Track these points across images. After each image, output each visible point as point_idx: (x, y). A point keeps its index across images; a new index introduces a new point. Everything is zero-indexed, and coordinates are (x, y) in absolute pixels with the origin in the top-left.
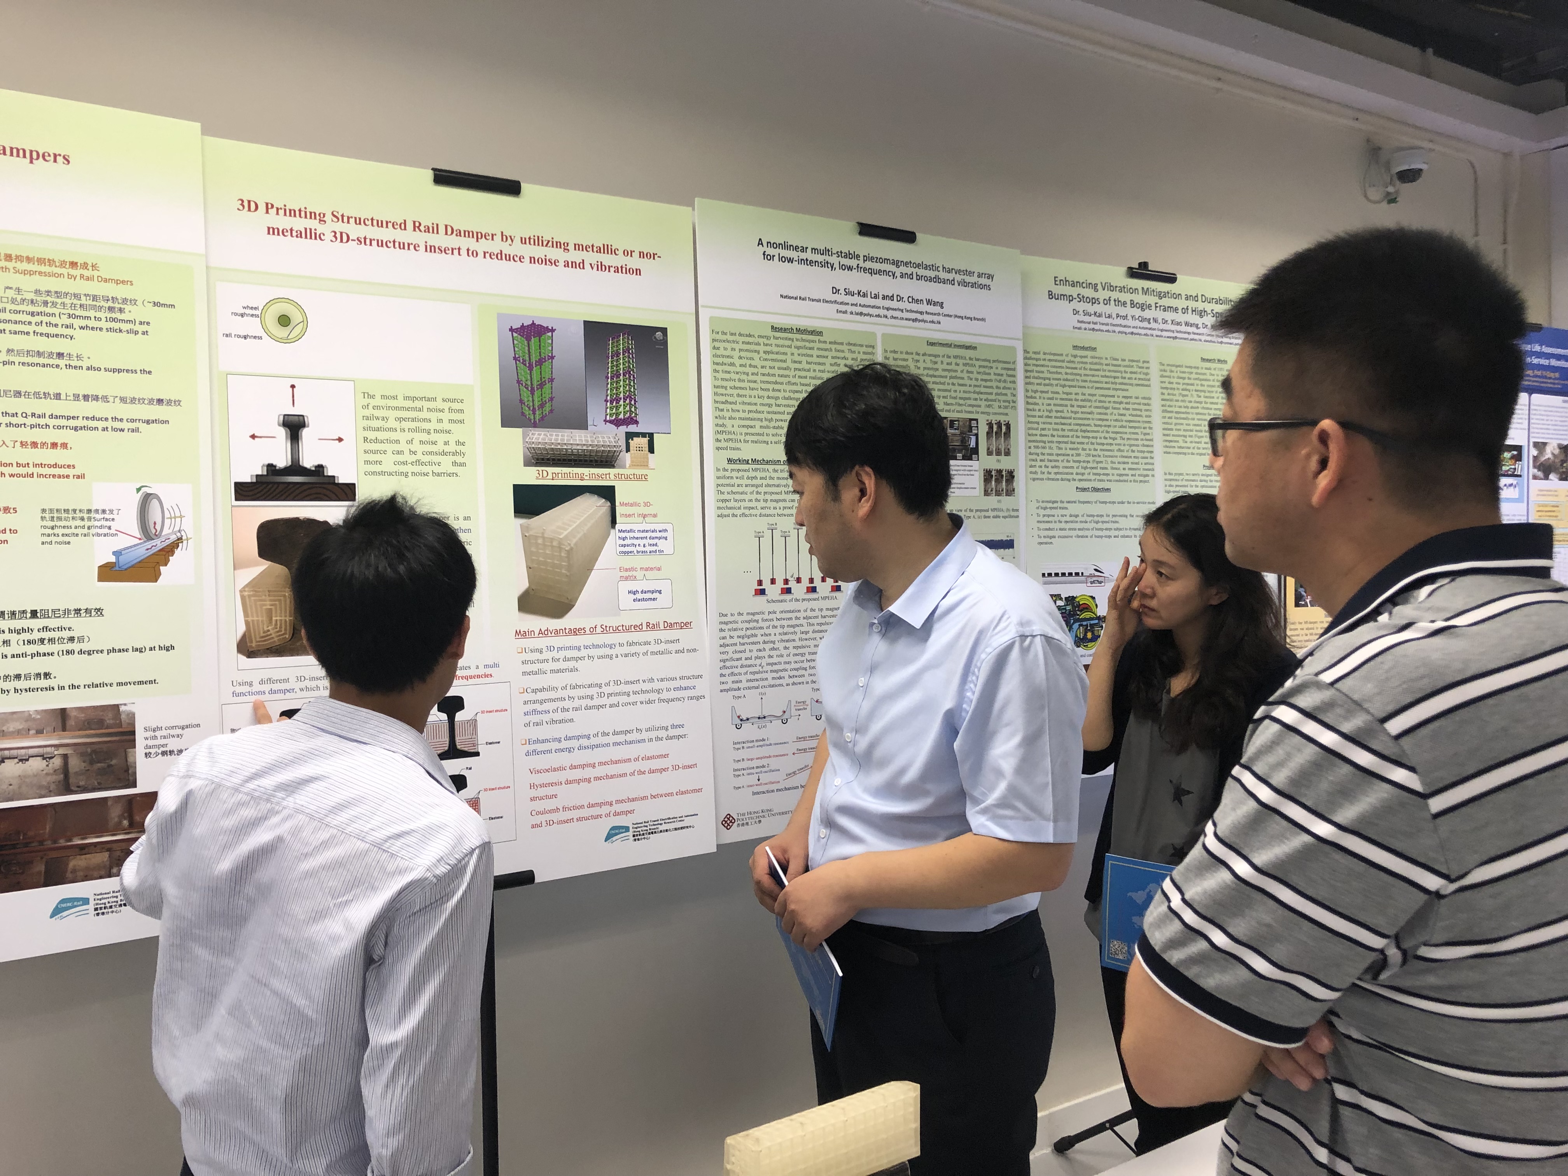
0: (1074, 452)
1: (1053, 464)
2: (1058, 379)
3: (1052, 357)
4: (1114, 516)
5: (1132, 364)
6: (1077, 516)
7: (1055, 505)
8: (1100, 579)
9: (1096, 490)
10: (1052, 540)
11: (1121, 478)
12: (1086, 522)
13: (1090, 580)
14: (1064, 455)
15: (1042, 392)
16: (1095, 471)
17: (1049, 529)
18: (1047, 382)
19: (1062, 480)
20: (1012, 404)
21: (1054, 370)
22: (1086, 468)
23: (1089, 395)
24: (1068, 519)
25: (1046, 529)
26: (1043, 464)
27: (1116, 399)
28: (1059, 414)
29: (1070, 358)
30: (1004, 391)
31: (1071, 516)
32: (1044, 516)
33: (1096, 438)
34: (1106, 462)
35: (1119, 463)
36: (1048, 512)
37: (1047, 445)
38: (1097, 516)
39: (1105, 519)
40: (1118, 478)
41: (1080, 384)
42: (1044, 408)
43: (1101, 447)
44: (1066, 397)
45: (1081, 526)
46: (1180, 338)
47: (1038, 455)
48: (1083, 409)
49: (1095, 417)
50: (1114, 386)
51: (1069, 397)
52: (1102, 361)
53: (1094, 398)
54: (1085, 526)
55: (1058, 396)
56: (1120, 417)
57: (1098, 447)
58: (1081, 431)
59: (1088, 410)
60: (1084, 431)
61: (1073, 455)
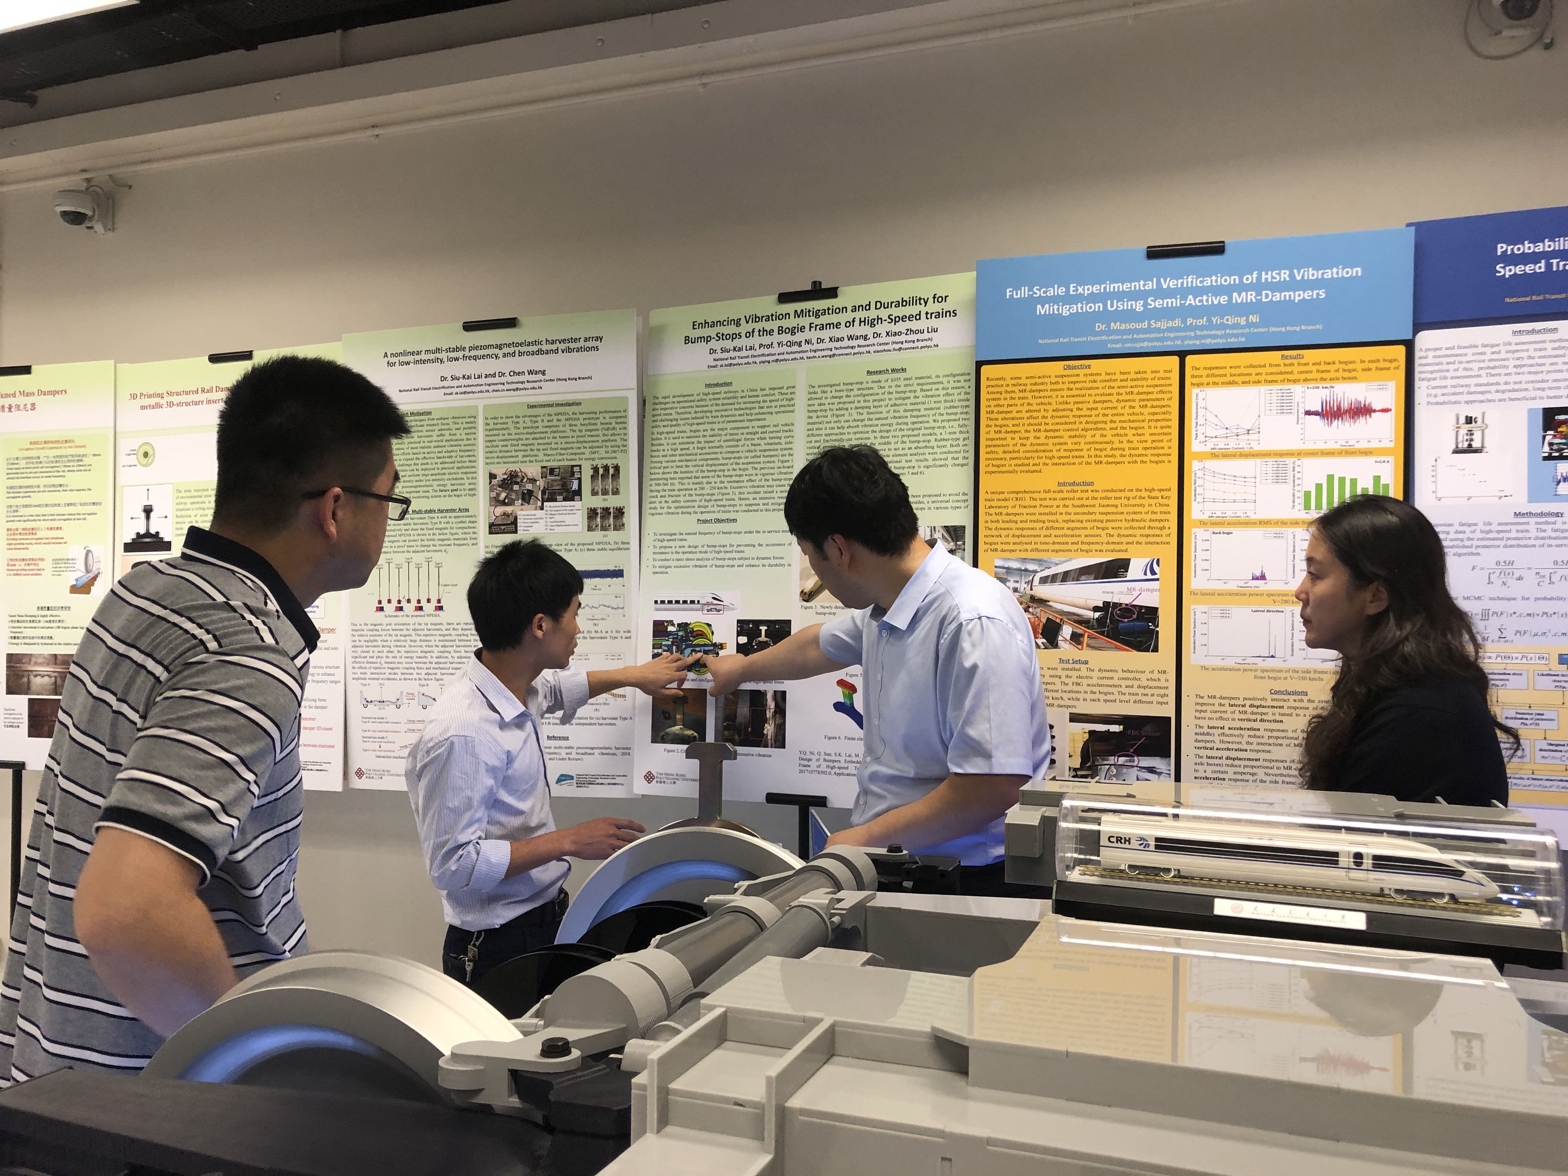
0: (697, 486)
1: (674, 499)
2: (686, 419)
3: (682, 399)
4: (738, 546)
5: (772, 392)
6: (696, 547)
7: (673, 537)
8: (718, 607)
9: (719, 521)
10: (669, 569)
11: (751, 508)
12: (706, 552)
13: (706, 607)
14: (685, 490)
15: (667, 433)
16: (719, 503)
17: (665, 560)
18: (674, 423)
19: (683, 513)
20: (622, 448)
21: (683, 410)
22: (709, 501)
23: (719, 429)
24: (686, 549)
25: (662, 560)
26: (663, 499)
27: (750, 430)
28: (684, 452)
29: (701, 397)
30: (613, 438)
31: (689, 547)
32: (661, 547)
33: (724, 471)
34: (734, 493)
35: (749, 493)
36: (665, 544)
37: (669, 481)
38: (720, 546)
39: (728, 549)
40: (747, 508)
41: (710, 420)
42: (669, 447)
43: (729, 479)
44: (693, 434)
45: (700, 556)
46: (840, 355)
47: (659, 491)
48: (711, 445)
49: (725, 450)
50: (749, 417)
51: (696, 434)
52: (737, 395)
53: (725, 432)
54: (705, 556)
55: (685, 435)
56: (753, 448)
57: (725, 479)
58: (707, 465)
59: (717, 444)
60: (711, 465)
61: (696, 489)
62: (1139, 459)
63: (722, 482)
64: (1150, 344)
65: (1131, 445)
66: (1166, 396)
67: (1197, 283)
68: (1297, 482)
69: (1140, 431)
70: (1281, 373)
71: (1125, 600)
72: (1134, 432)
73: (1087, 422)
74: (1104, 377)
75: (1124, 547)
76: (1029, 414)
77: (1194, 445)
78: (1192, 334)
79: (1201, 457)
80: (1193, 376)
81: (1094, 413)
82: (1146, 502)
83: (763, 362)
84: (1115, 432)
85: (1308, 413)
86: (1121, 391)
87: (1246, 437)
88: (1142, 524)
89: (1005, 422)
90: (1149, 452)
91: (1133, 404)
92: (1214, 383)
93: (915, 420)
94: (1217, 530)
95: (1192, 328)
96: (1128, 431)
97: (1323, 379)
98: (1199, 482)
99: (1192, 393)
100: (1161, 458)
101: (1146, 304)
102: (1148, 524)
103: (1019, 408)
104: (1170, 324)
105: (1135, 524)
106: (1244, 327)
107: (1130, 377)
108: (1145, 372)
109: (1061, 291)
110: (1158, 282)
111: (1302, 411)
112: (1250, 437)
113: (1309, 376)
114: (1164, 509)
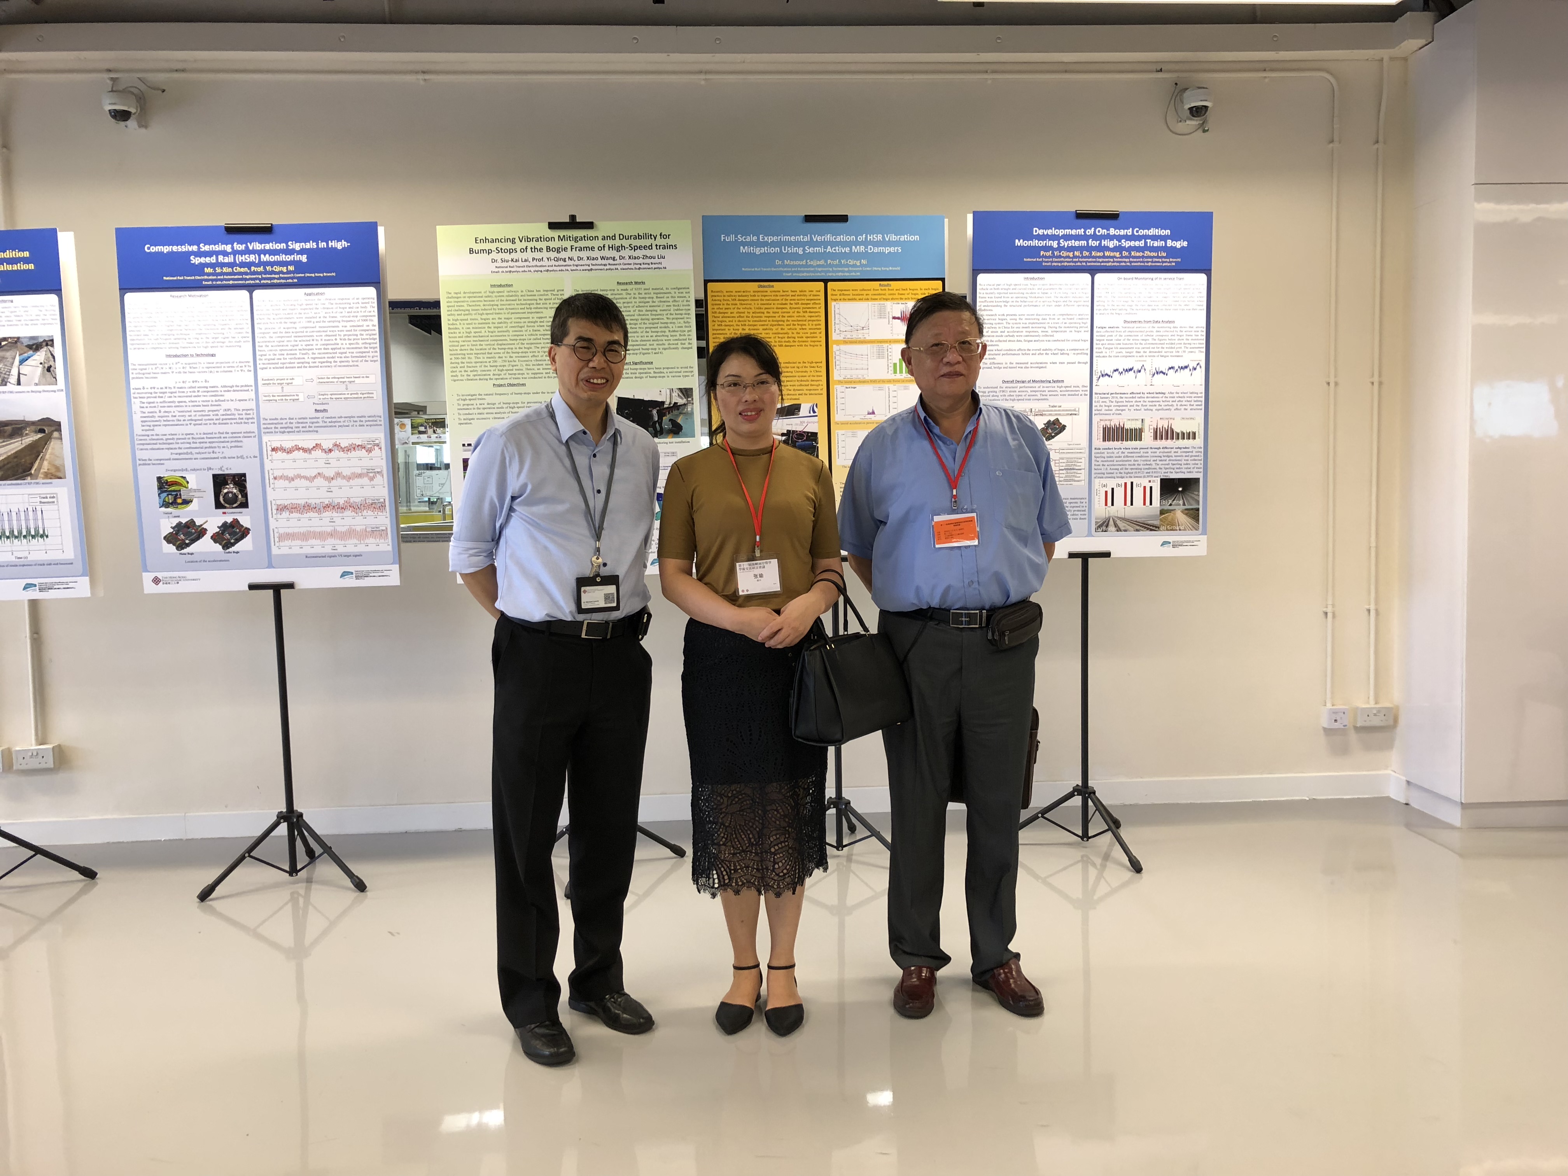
0: (491, 360)
1: (472, 369)
2: (476, 310)
3: (471, 295)
5: (547, 293)
6: (494, 404)
7: (474, 397)
9: (511, 385)
10: (471, 421)
11: (536, 376)
12: (503, 408)
14: (481, 362)
15: (461, 320)
16: (510, 372)
17: (469, 414)
18: (467, 312)
19: (480, 379)
21: (473, 304)
22: (502, 370)
23: (505, 318)
24: (486, 406)
25: (466, 414)
26: (462, 370)
27: (531, 320)
28: (477, 334)
29: (488, 294)
31: (488, 404)
32: (464, 405)
33: (512, 349)
34: (522, 365)
35: (533, 365)
36: (467, 402)
37: (466, 356)
38: (513, 403)
40: (533, 376)
41: (497, 311)
42: (464, 331)
43: (517, 355)
44: (484, 321)
45: (498, 411)
46: (596, 270)
47: (458, 363)
48: (500, 329)
49: (511, 333)
50: (529, 311)
51: (487, 321)
52: (517, 294)
53: (510, 320)
54: (502, 410)
55: (477, 322)
56: (534, 333)
57: (514, 355)
58: (498, 344)
59: (505, 329)
60: (501, 345)
61: (490, 362)
62: (803, 344)
63: (511, 357)
64: (808, 274)
65: (799, 335)
66: (817, 306)
67: (832, 239)
68: (889, 358)
69: (804, 327)
70: (879, 295)
71: (799, 428)
72: (800, 327)
73: (773, 321)
74: (782, 293)
75: (797, 397)
76: (738, 315)
77: (834, 336)
78: (831, 269)
79: (838, 342)
80: (832, 295)
81: (777, 315)
82: (808, 369)
83: (537, 271)
84: (789, 327)
85: (894, 318)
86: (792, 302)
87: (862, 331)
88: (807, 383)
89: (724, 319)
90: (809, 339)
91: (799, 310)
92: (844, 299)
93: (654, 317)
94: (848, 386)
95: (830, 266)
96: (796, 327)
97: (901, 299)
98: (837, 358)
99: (832, 305)
100: (817, 343)
101: (804, 250)
102: (810, 383)
103: (732, 311)
104: (819, 263)
105: (803, 383)
106: (858, 267)
107: (797, 294)
108: (805, 291)
109: (755, 239)
110: (811, 238)
111: (891, 317)
112: (864, 331)
113: (894, 297)
114: (819, 374)
